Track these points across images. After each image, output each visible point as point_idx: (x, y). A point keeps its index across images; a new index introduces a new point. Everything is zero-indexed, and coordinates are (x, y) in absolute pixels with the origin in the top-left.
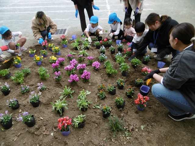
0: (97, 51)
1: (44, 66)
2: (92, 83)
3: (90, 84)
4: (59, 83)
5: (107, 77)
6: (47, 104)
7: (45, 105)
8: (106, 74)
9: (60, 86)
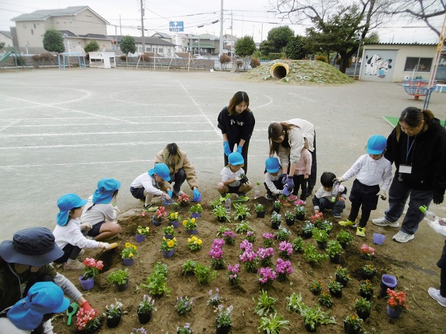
0: (261, 221)
1: (180, 258)
2: (294, 281)
3: (291, 283)
4: (239, 287)
5: (311, 269)
6: (241, 329)
7: (237, 330)
8: (308, 263)
9: (241, 293)
